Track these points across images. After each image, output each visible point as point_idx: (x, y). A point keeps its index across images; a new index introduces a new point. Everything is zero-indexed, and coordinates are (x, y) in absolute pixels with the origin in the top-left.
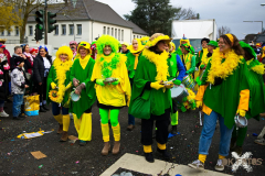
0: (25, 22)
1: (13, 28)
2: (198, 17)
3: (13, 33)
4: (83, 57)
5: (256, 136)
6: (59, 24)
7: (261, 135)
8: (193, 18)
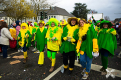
0: (37, 15)
1: (33, 18)
2: (97, 13)
3: (33, 19)
4: (41, 28)
5: (117, 55)
6: (48, 16)
7: (119, 54)
8: (95, 13)
